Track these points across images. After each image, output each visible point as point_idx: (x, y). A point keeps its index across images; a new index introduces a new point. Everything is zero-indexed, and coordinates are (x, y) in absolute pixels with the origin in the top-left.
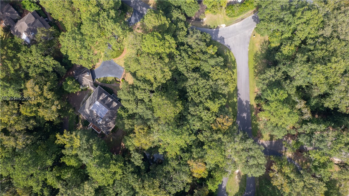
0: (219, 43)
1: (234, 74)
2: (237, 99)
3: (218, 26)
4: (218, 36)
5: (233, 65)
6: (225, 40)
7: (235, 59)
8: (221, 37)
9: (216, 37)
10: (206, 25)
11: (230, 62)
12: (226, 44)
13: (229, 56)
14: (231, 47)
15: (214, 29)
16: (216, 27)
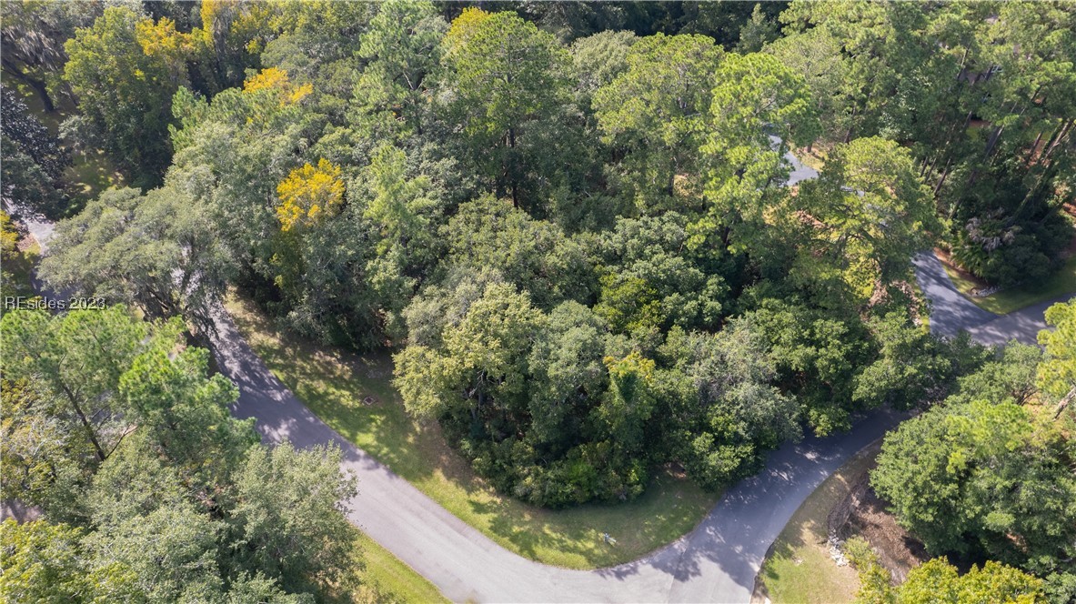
0: (669, 543)
1: (470, 508)
2: (364, 447)
3: (765, 592)
4: (710, 558)
5: (516, 529)
6: (671, 578)
7: (534, 557)
8: (697, 573)
9: (710, 546)
10: (803, 544)
11: (539, 529)
12: (645, 567)
13: (570, 543)
14: (613, 580)
15: (763, 568)
16: (767, 581)
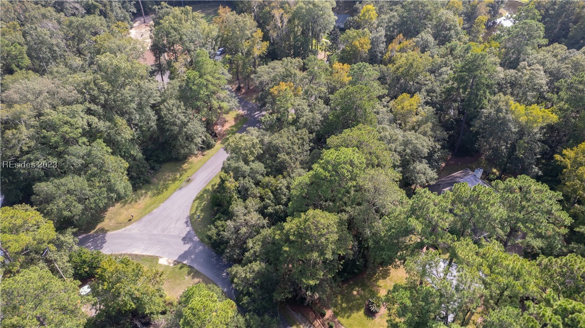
0: (197, 235)
1: (214, 184)
3: (175, 265)
4: (190, 248)
5: (205, 195)
6: (184, 236)
7: (194, 201)
8: (184, 244)
9: (195, 248)
11: (205, 201)
12: (189, 229)
13: (200, 208)
14: (185, 220)
15: (185, 264)
16: (179, 266)
